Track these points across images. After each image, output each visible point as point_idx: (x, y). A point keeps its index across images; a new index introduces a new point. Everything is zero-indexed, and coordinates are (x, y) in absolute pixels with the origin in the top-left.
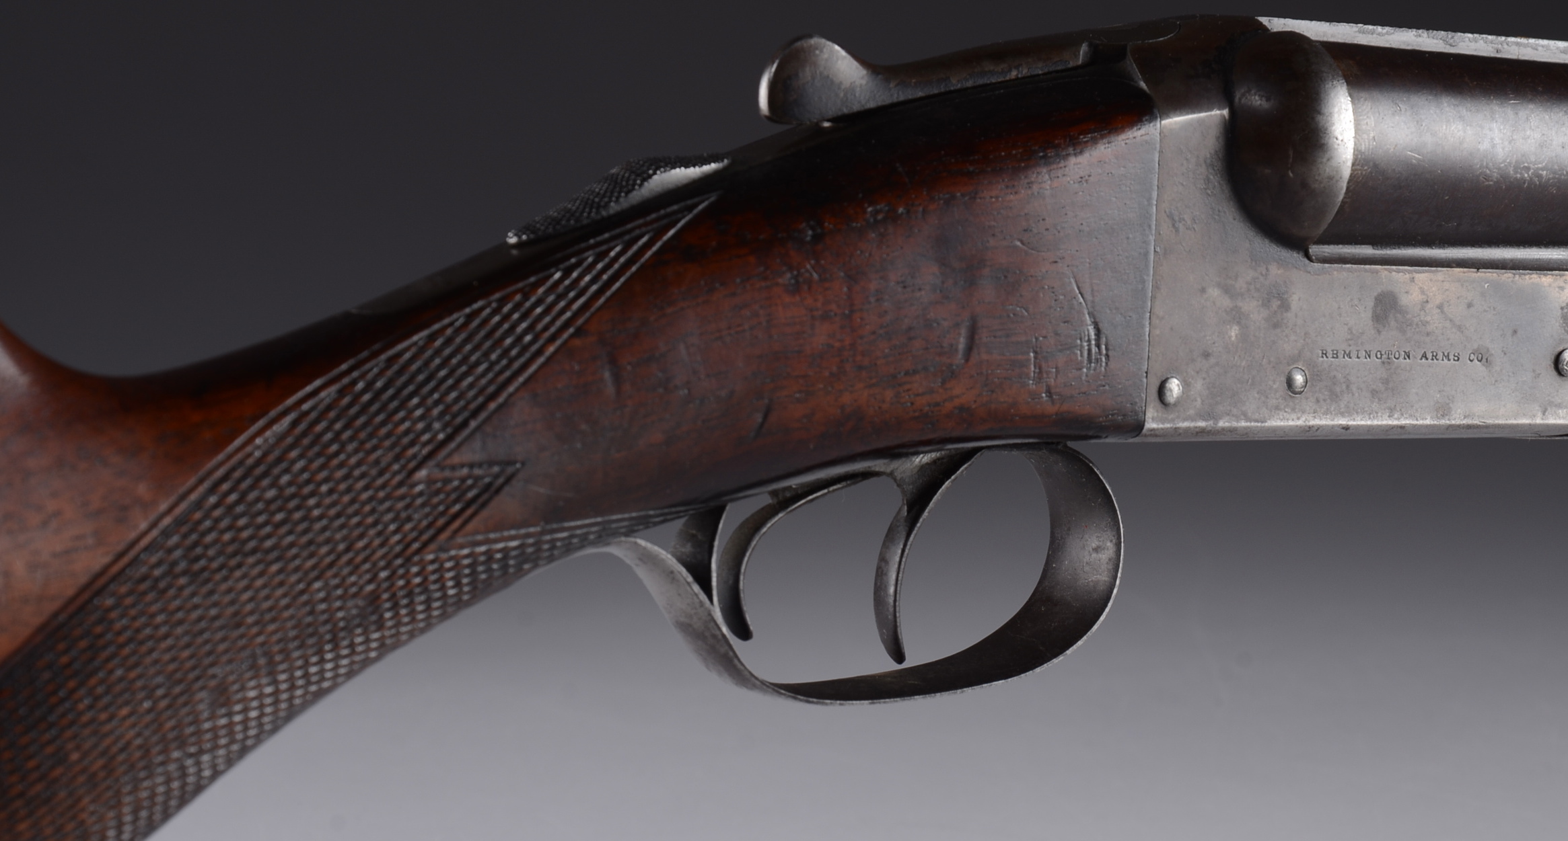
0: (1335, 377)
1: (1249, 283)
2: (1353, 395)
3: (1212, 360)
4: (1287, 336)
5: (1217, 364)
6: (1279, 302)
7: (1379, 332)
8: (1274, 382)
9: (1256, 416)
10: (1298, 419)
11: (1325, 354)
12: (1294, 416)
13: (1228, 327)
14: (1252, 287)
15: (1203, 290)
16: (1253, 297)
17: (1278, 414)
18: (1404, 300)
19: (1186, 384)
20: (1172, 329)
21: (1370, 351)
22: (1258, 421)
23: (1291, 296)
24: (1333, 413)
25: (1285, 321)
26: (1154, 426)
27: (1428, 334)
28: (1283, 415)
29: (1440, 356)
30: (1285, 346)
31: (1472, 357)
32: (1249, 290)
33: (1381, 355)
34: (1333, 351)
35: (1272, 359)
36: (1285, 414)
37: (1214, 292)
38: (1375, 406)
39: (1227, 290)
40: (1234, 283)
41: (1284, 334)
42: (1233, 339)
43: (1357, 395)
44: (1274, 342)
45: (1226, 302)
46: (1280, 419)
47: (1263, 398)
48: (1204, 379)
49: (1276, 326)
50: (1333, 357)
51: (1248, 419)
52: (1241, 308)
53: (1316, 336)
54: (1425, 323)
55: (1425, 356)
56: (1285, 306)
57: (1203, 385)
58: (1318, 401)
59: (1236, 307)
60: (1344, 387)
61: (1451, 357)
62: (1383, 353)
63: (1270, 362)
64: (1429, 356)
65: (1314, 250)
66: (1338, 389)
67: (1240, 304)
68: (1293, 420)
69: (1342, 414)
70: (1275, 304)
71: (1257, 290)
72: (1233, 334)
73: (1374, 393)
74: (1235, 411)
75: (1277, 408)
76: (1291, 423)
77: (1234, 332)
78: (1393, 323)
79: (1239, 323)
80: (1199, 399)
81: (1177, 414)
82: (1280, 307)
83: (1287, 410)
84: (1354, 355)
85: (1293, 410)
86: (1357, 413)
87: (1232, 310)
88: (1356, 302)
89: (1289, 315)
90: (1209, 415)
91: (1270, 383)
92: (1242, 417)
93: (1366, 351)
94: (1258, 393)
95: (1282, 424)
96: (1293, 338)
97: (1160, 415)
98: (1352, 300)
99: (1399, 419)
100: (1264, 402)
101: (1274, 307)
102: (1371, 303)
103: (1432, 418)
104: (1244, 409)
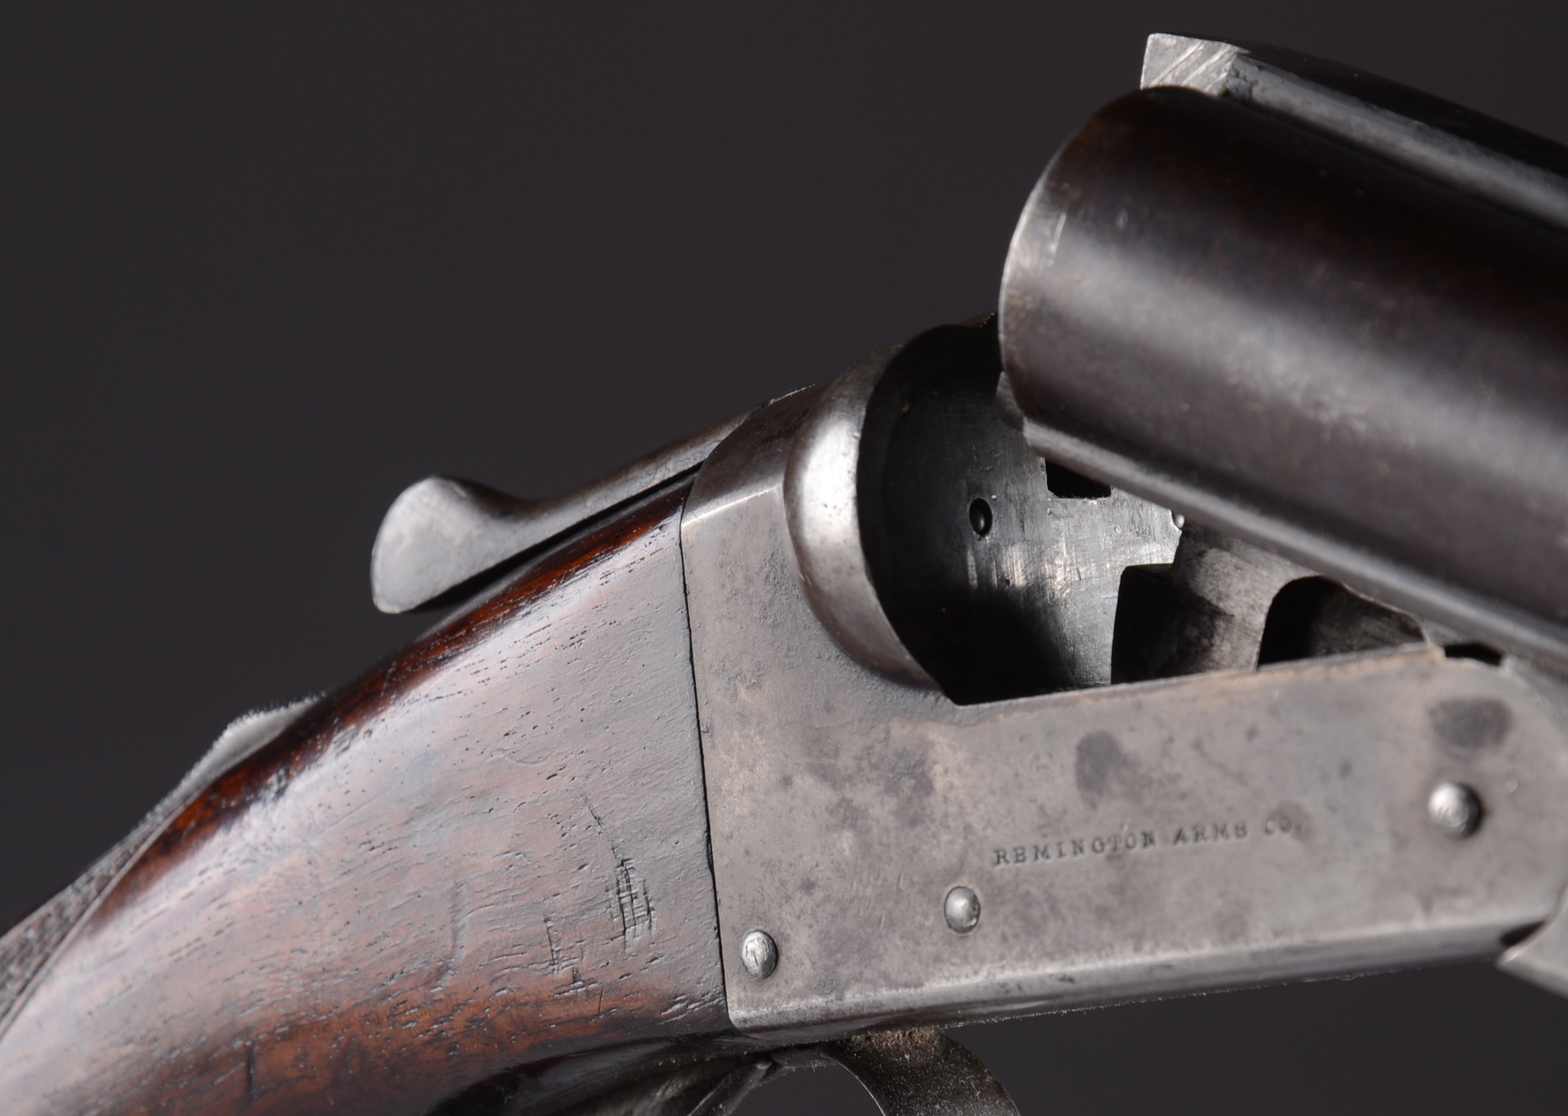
0: (1027, 894)
1: (858, 759)
2: (1064, 920)
3: (819, 894)
4: (934, 836)
5: (827, 899)
6: (913, 782)
7: (1093, 805)
8: (926, 916)
9: (905, 977)
10: (976, 973)
11: (1000, 857)
12: (967, 969)
13: (835, 835)
14: (865, 764)
15: (787, 782)
16: (869, 780)
17: (941, 970)
18: (1130, 743)
19: (783, 940)
20: (747, 853)
21: (1081, 841)
22: (906, 985)
23: (930, 769)
24: (1034, 956)
25: (928, 811)
26: (744, 1014)
27: (1183, 796)
28: (949, 971)
29: (1209, 831)
30: (934, 853)
31: (1270, 825)
32: (860, 769)
33: (1102, 844)
34: (1015, 849)
35: (916, 878)
36: (952, 968)
37: (805, 782)
38: (1106, 934)
39: (825, 774)
40: (833, 761)
41: (930, 833)
42: (847, 853)
43: (1070, 920)
44: (915, 850)
45: (825, 795)
46: (944, 977)
47: (911, 946)
48: (811, 926)
49: (914, 822)
50: (1017, 861)
51: (890, 984)
52: (851, 801)
53: (985, 829)
54: (1174, 778)
55: (1179, 836)
56: (925, 786)
57: (809, 936)
58: (1004, 938)
59: (844, 799)
60: (1046, 908)
61: (1230, 830)
62: (1105, 840)
63: (912, 884)
64: (1189, 833)
66: (1036, 914)
67: (848, 794)
68: (967, 976)
69: (1051, 957)
70: (907, 784)
71: (875, 767)
72: (845, 846)
73: (1102, 913)
74: (868, 973)
75: (937, 959)
76: (964, 982)
77: (846, 842)
78: (1116, 787)
79: (853, 826)
80: (807, 962)
81: (775, 990)
82: (915, 789)
83: (953, 961)
84: (1052, 851)
85: (965, 959)
86: (1077, 951)
87: (839, 805)
88: (1044, 760)
89: (933, 800)
90: (828, 984)
91: (919, 918)
92: (882, 982)
93: (1074, 842)
94: (902, 938)
95: (949, 984)
96: (945, 837)
97: (749, 994)
98: (1037, 757)
99: (1152, 952)
100: (914, 953)
101: (906, 790)
102: (1070, 759)
103: (1214, 943)
104: (882, 967)
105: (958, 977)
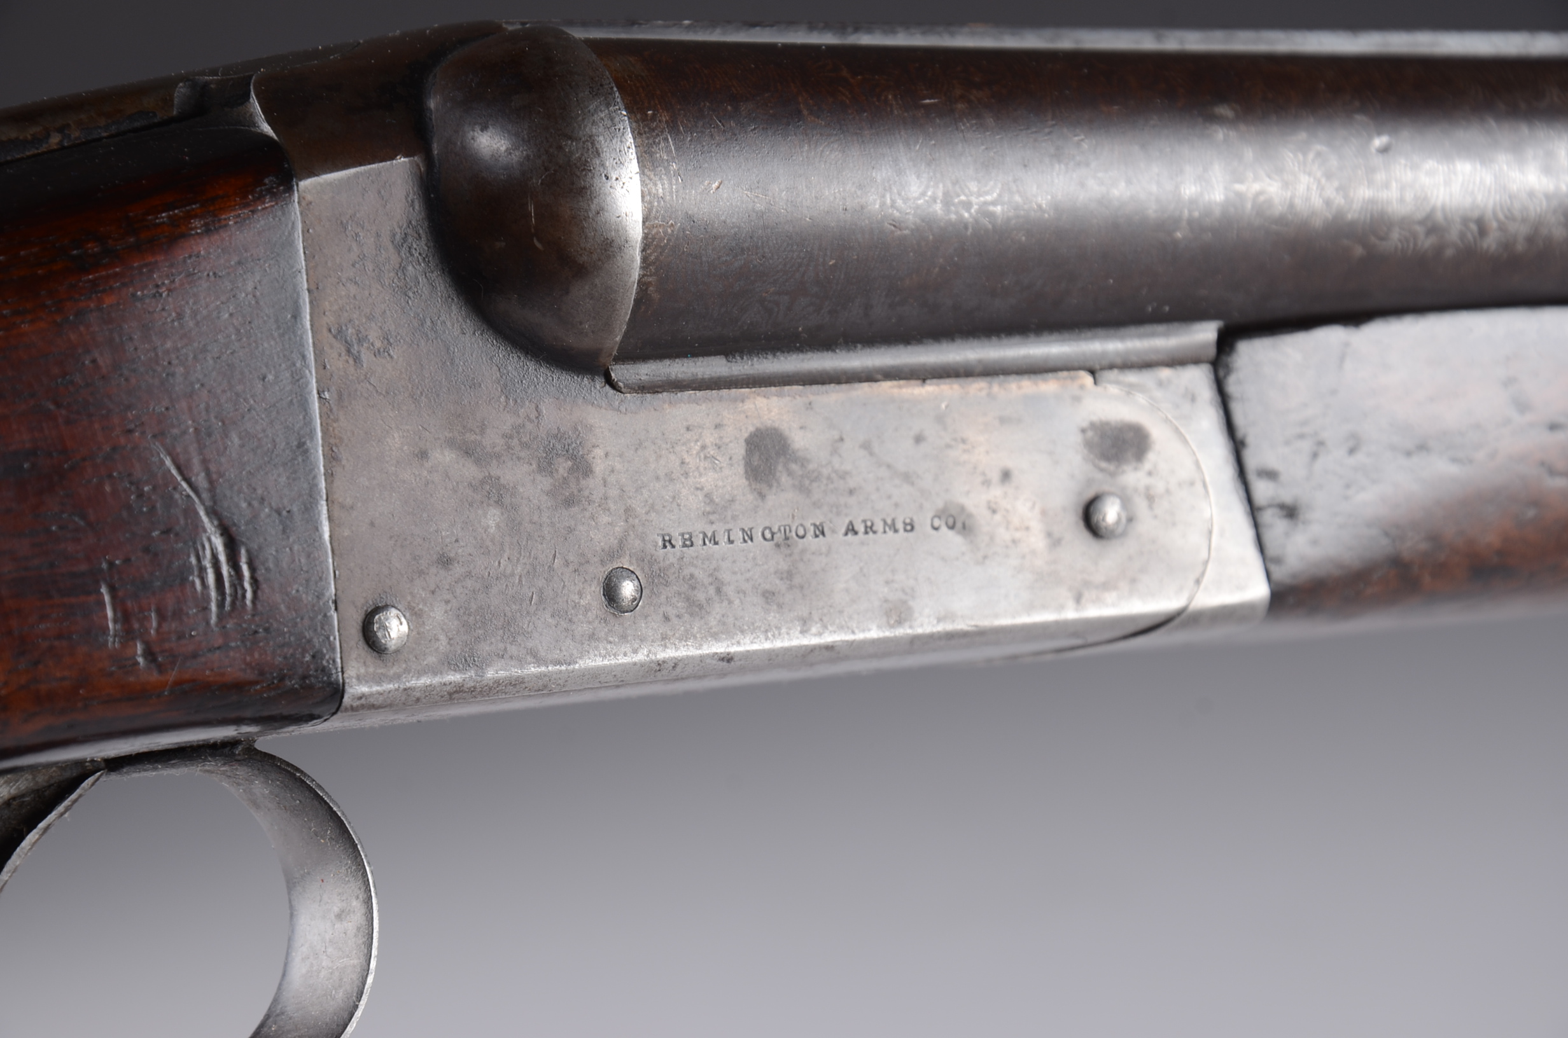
0: (692, 576)
1: (507, 437)
2: (730, 602)
3: (458, 570)
4: (592, 518)
5: (469, 575)
6: (570, 463)
7: (762, 496)
8: (580, 594)
9: (556, 655)
10: (635, 651)
11: (668, 542)
12: (627, 648)
13: (480, 512)
14: (515, 442)
15: (423, 455)
16: (519, 458)
17: (597, 648)
18: (799, 440)
19: (414, 615)
20: (372, 524)
21: (751, 530)
22: (560, 663)
23: (589, 452)
24: (698, 636)
25: (586, 493)
26: (364, 689)
27: (851, 492)
28: (606, 649)
29: (879, 526)
30: (592, 534)
31: (937, 523)
32: (509, 447)
33: (773, 534)
34: (683, 535)
35: (571, 558)
36: (609, 646)
37: (444, 457)
38: (773, 617)
39: (468, 451)
40: (478, 438)
41: (587, 514)
42: (492, 530)
43: (737, 602)
44: (570, 530)
45: (470, 471)
46: (600, 655)
47: (564, 624)
48: (447, 602)
49: (569, 502)
50: (685, 545)
51: (539, 660)
52: (499, 478)
53: (647, 513)
54: (843, 475)
55: (851, 530)
56: (582, 468)
57: (446, 612)
58: (667, 619)
59: (490, 477)
60: (712, 591)
61: (900, 526)
62: (775, 529)
63: (567, 563)
64: (861, 528)
65: (620, 372)
66: (701, 596)
67: (495, 472)
68: (625, 654)
69: (715, 636)
70: (563, 466)
71: (525, 446)
72: (491, 523)
73: (769, 596)
74: (513, 650)
75: (592, 637)
76: (622, 660)
77: (492, 519)
78: (784, 479)
79: (499, 502)
80: (442, 637)
81: (404, 666)
82: (571, 470)
83: (611, 639)
84: (722, 539)
85: (624, 638)
86: (742, 632)
87: (483, 482)
88: (712, 451)
89: (590, 482)
90: (467, 660)
91: (576, 598)
92: (529, 658)
93: (743, 530)
94: (553, 616)
95: (606, 662)
96: (605, 519)
97: (371, 670)
98: (704, 447)
99: (820, 634)
100: (567, 630)
101: (561, 471)
102: (739, 450)
103: (879, 627)
104: (530, 644)
105: (615, 655)
